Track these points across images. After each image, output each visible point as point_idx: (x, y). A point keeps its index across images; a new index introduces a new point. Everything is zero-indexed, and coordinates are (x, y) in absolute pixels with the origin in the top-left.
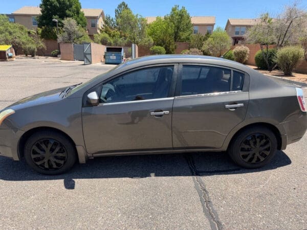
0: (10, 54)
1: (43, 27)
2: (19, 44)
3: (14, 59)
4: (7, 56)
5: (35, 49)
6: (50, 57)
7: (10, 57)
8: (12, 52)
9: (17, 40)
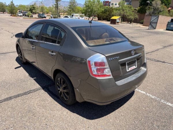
0: (118, 21)
1: (141, 6)
2: (126, 16)
3: (120, 24)
4: (116, 22)
5: (133, 19)
6: (139, 24)
7: (118, 22)
8: (119, 20)
9: (125, 14)
